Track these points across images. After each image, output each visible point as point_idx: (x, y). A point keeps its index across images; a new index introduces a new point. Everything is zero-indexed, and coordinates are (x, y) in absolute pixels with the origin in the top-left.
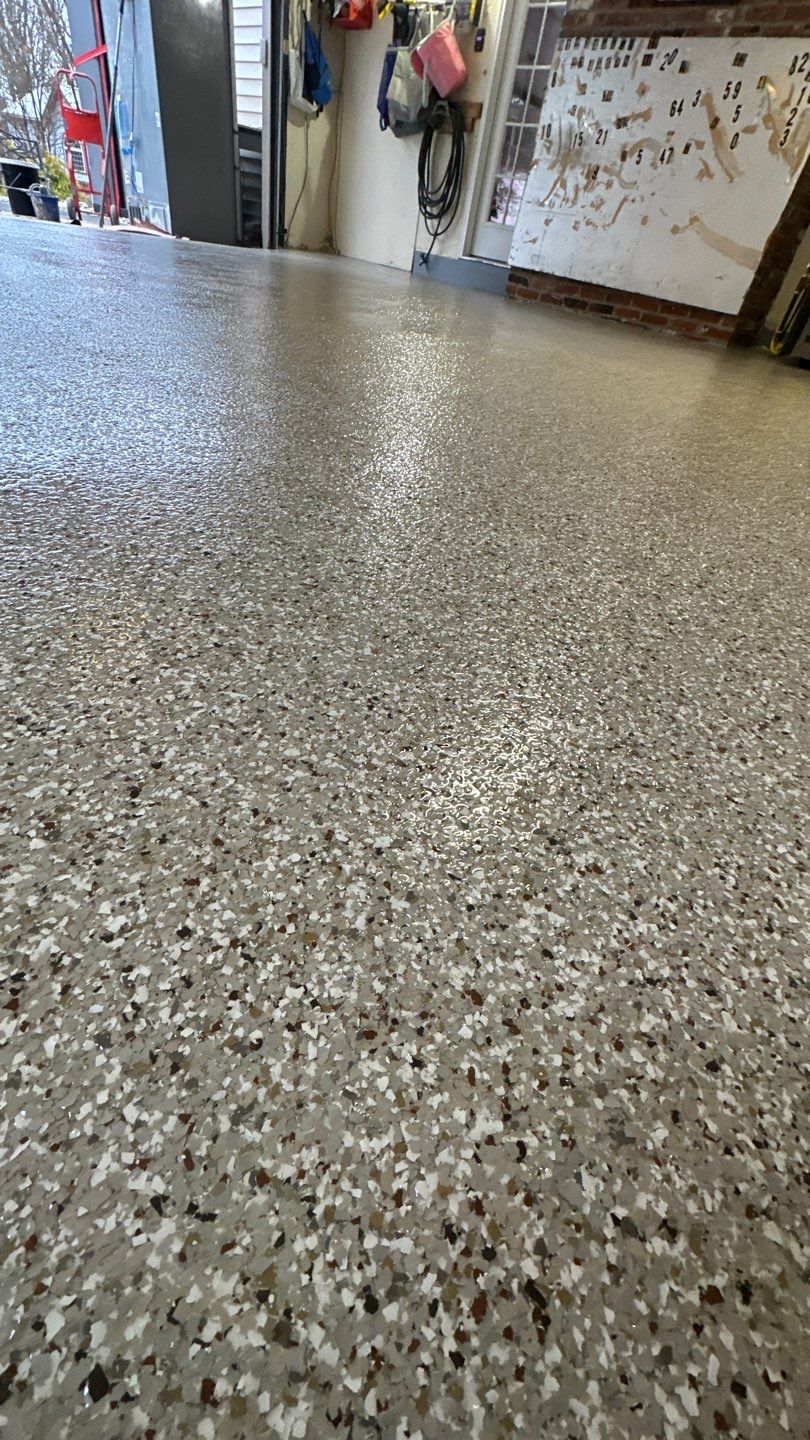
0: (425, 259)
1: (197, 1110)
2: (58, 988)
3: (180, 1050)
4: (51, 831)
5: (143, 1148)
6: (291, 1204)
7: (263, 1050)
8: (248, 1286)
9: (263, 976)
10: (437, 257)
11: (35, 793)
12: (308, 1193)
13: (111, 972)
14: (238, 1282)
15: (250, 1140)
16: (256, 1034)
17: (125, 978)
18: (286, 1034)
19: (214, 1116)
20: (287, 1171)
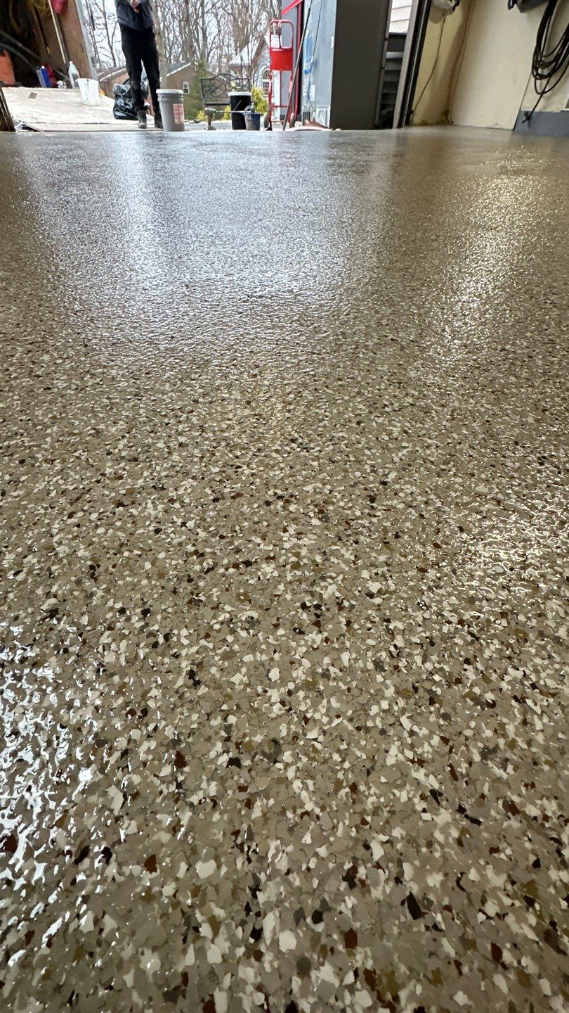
0: (528, 116)
1: (454, 737)
2: (344, 621)
3: (434, 689)
4: (322, 514)
5: (419, 751)
6: (540, 838)
7: (498, 709)
8: (515, 887)
9: (487, 654)
10: (540, 113)
11: (309, 488)
12: (555, 835)
13: (377, 619)
14: (506, 881)
15: (499, 775)
16: (490, 697)
17: (387, 626)
18: (513, 702)
19: (466, 746)
20: (532, 811)
